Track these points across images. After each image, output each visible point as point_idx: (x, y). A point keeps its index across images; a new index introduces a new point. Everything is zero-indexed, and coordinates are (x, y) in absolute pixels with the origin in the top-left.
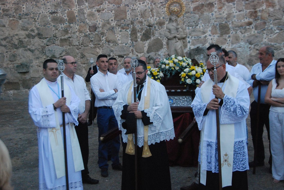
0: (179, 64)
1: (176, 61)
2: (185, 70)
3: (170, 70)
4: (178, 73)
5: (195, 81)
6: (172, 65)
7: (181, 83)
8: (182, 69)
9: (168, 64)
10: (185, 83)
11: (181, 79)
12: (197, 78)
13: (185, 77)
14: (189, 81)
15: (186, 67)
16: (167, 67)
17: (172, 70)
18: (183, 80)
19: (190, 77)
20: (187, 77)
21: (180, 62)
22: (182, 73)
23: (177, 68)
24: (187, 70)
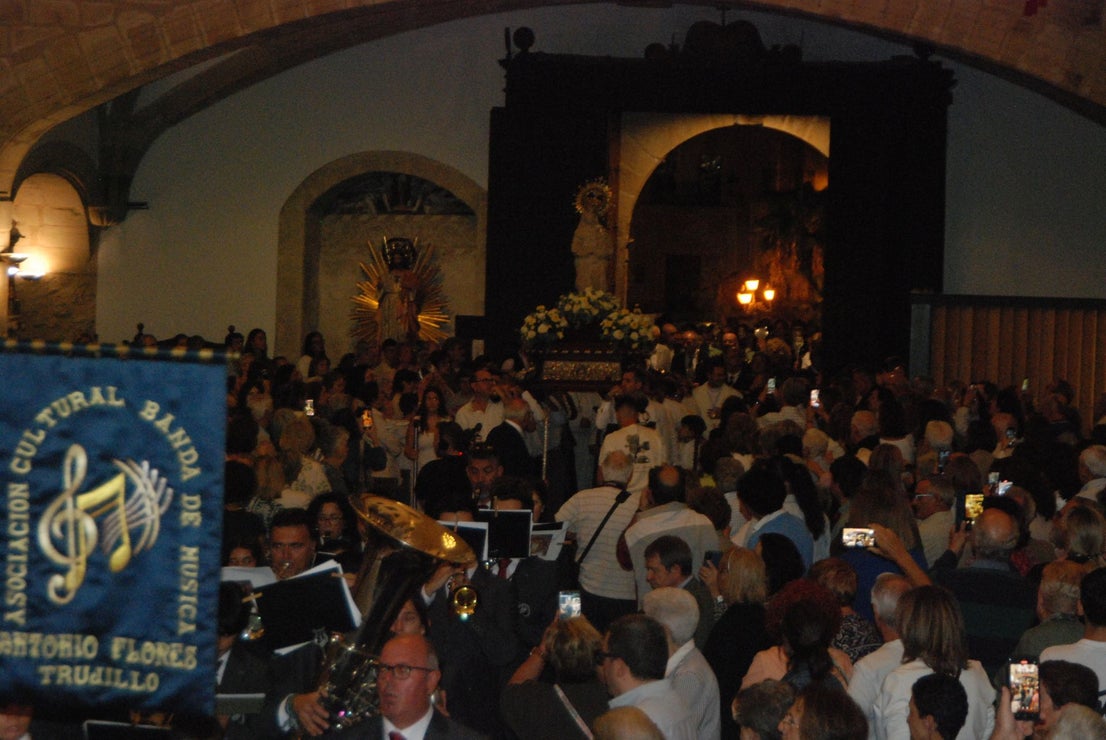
0: (599, 304)
1: (594, 298)
2: (611, 316)
3: (581, 313)
4: (597, 320)
5: (629, 334)
6: (584, 305)
7: (602, 338)
8: (604, 314)
9: (580, 302)
10: (610, 338)
11: (603, 332)
12: (631, 330)
13: (610, 329)
14: (618, 334)
15: (611, 311)
16: (576, 309)
17: (586, 315)
18: (606, 332)
19: (619, 327)
20: (614, 328)
21: (600, 302)
22: (605, 321)
23: (595, 312)
24: (614, 316)
